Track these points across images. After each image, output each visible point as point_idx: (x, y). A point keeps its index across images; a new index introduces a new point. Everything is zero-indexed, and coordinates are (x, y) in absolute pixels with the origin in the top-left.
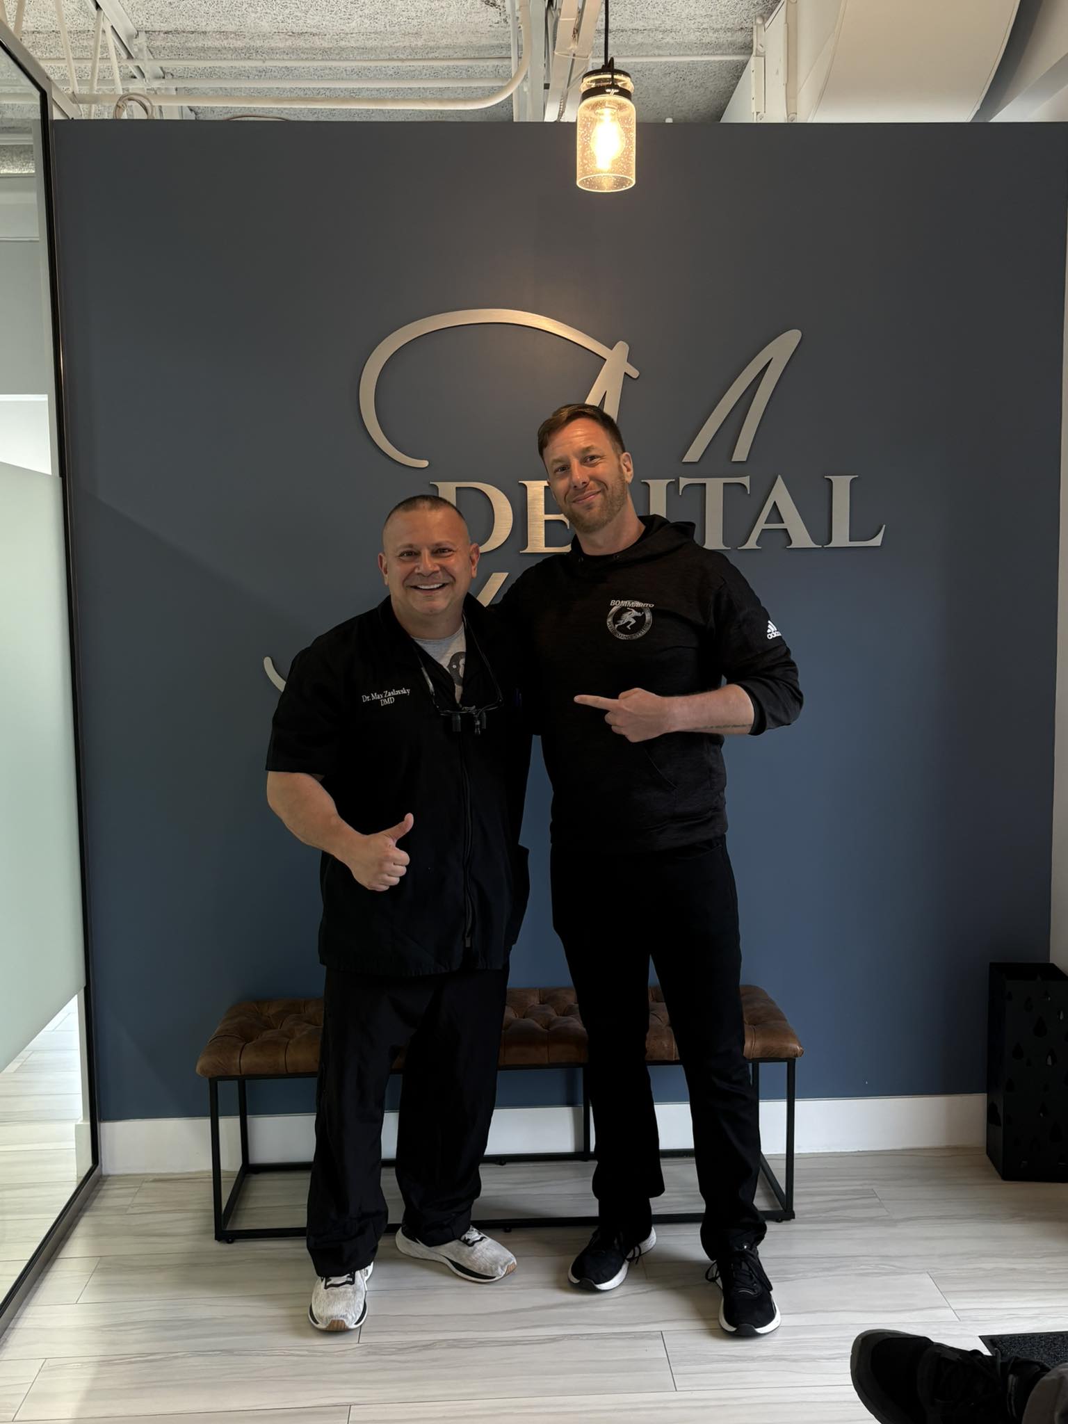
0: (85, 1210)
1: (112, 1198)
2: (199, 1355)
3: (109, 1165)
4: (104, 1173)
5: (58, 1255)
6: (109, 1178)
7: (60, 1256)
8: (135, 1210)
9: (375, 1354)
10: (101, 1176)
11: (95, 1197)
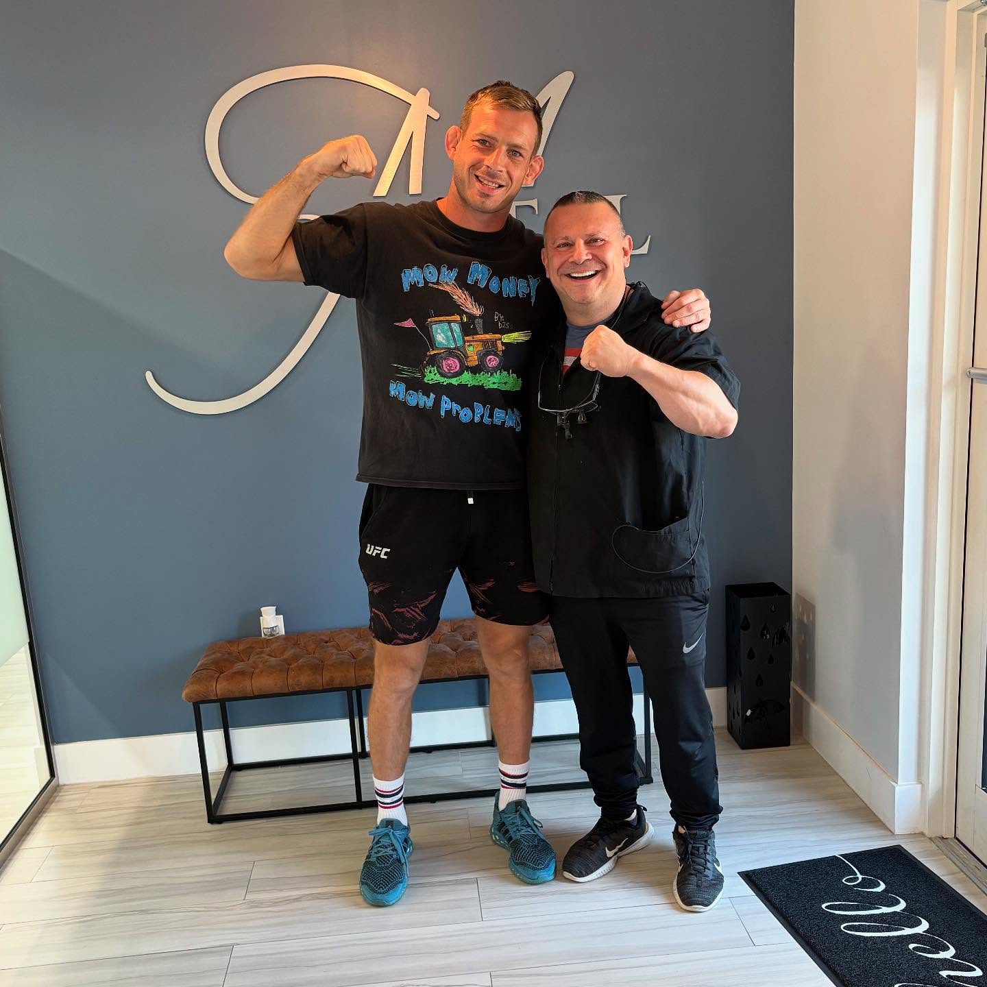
0: (45, 812)
1: (67, 800)
2: (122, 915)
3: (63, 777)
4: (61, 783)
5: (20, 846)
6: (66, 787)
7: (22, 847)
8: (82, 810)
9: (256, 907)
10: (58, 785)
11: (53, 802)
